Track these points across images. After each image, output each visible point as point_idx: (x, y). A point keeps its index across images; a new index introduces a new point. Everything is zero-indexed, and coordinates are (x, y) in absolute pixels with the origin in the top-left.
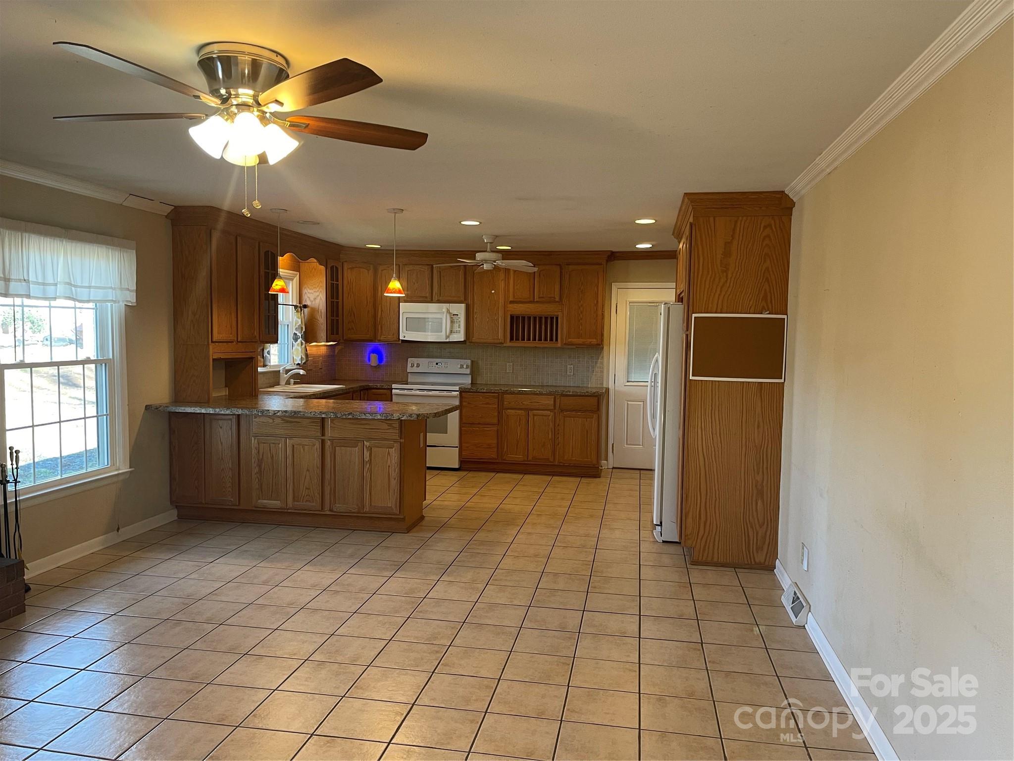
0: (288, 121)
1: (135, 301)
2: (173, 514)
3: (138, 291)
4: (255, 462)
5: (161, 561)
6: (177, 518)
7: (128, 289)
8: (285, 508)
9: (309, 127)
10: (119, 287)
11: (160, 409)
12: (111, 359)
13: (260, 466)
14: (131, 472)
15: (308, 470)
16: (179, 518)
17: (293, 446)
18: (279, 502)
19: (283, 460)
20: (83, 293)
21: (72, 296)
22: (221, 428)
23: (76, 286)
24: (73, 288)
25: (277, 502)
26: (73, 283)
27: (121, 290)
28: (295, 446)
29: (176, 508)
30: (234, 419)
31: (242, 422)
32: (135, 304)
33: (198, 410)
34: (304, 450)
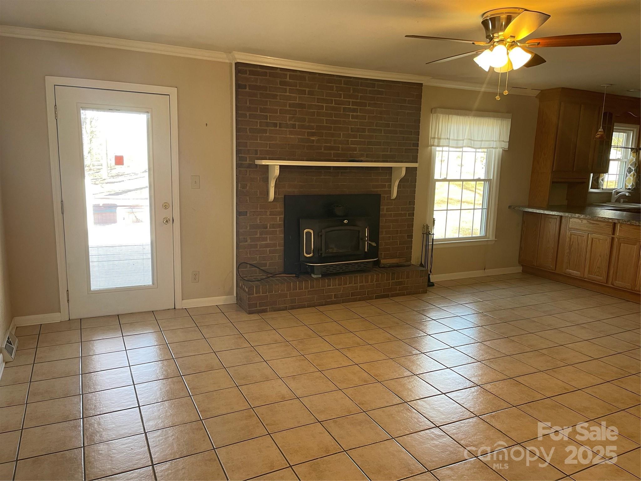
0: (526, 43)
1: (507, 147)
2: (519, 269)
3: (510, 142)
4: (567, 246)
5: (498, 288)
6: (521, 272)
7: (503, 141)
8: (583, 277)
9: (540, 43)
10: (499, 140)
11: (515, 208)
12: (491, 179)
13: (570, 248)
14: (495, 241)
15: (600, 256)
16: (523, 272)
17: (593, 239)
18: (579, 273)
19: (585, 246)
20: (478, 144)
21: (471, 146)
22: (550, 223)
23: (473, 140)
24: (472, 142)
25: (578, 272)
26: (472, 139)
27: (500, 142)
28: (594, 239)
29: (522, 266)
30: (558, 219)
31: (563, 220)
32: (507, 149)
33: (538, 211)
34: (599, 242)
